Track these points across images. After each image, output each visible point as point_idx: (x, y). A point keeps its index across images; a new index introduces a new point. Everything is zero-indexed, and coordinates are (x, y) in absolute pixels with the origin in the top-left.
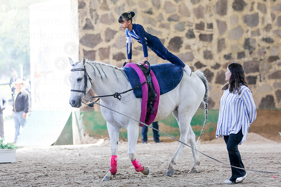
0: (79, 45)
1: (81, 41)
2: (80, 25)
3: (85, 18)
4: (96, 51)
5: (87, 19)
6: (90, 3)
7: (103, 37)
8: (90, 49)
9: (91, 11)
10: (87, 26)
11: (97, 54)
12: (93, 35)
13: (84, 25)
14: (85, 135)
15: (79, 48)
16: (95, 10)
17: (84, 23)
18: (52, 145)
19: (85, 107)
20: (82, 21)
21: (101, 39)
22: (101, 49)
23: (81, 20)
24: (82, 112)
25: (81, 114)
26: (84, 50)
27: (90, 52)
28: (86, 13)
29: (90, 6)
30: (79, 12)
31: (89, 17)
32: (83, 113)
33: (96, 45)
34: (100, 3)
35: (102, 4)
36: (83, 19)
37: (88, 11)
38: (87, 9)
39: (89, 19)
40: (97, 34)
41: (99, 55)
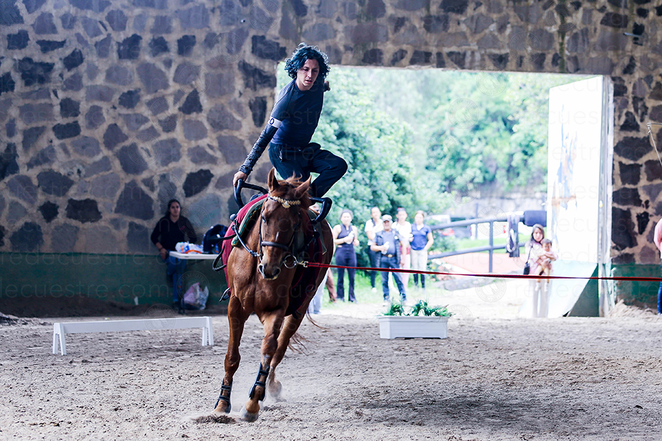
0: (614, 155)
1: (616, 149)
2: (616, 123)
3: (625, 111)
4: (641, 166)
5: (628, 114)
6: (634, 87)
7: (654, 143)
8: (632, 162)
9: (636, 100)
10: (629, 125)
11: (643, 169)
12: (637, 138)
13: (622, 123)
14: (616, 302)
15: (613, 160)
16: (642, 99)
17: (623, 118)
18: (565, 316)
19: (618, 256)
20: (620, 117)
21: (650, 146)
22: (649, 163)
23: (617, 114)
24: (614, 264)
25: (612, 268)
26: (620, 163)
27: (631, 165)
28: (625, 104)
29: (633, 93)
30: (615, 101)
31: (632, 110)
32: (615, 266)
33: (641, 155)
34: (650, 87)
35: (654, 89)
36: (621, 112)
37: (630, 101)
38: (628, 97)
39: (631, 113)
40: (644, 137)
41: (646, 172)
